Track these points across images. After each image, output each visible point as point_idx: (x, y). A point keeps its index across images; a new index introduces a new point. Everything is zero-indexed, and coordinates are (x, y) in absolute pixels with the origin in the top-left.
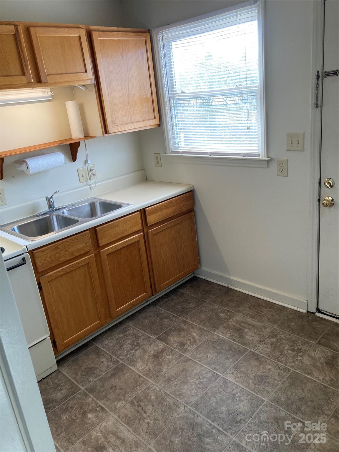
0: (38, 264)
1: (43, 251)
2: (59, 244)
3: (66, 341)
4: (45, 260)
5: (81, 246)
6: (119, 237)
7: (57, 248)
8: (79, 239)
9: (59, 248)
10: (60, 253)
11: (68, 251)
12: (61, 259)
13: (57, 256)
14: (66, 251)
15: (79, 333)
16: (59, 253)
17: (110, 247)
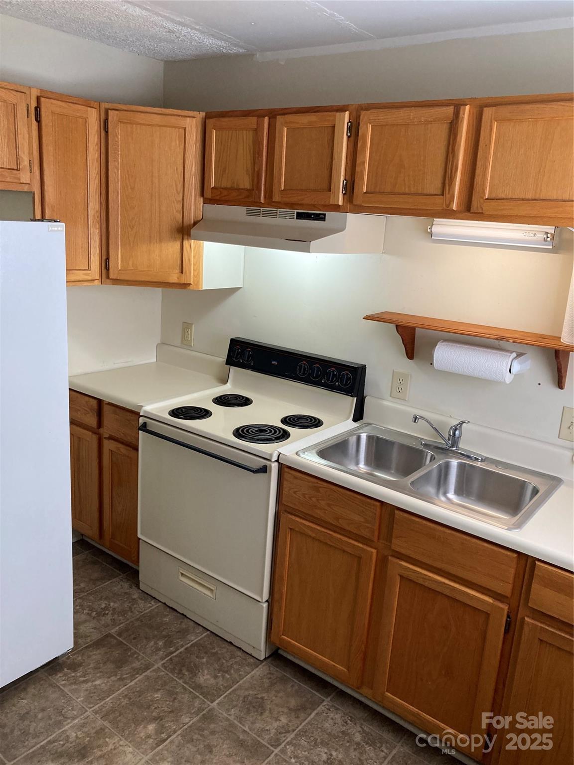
0: (285, 491)
1: (296, 478)
2: (321, 486)
3: (286, 638)
4: (295, 492)
5: (357, 518)
6: (438, 565)
7: (317, 489)
8: (355, 503)
9: (318, 491)
10: (320, 501)
11: (332, 509)
12: (318, 511)
13: (312, 500)
14: (329, 505)
15: (308, 649)
16: (318, 500)
17: (411, 566)
